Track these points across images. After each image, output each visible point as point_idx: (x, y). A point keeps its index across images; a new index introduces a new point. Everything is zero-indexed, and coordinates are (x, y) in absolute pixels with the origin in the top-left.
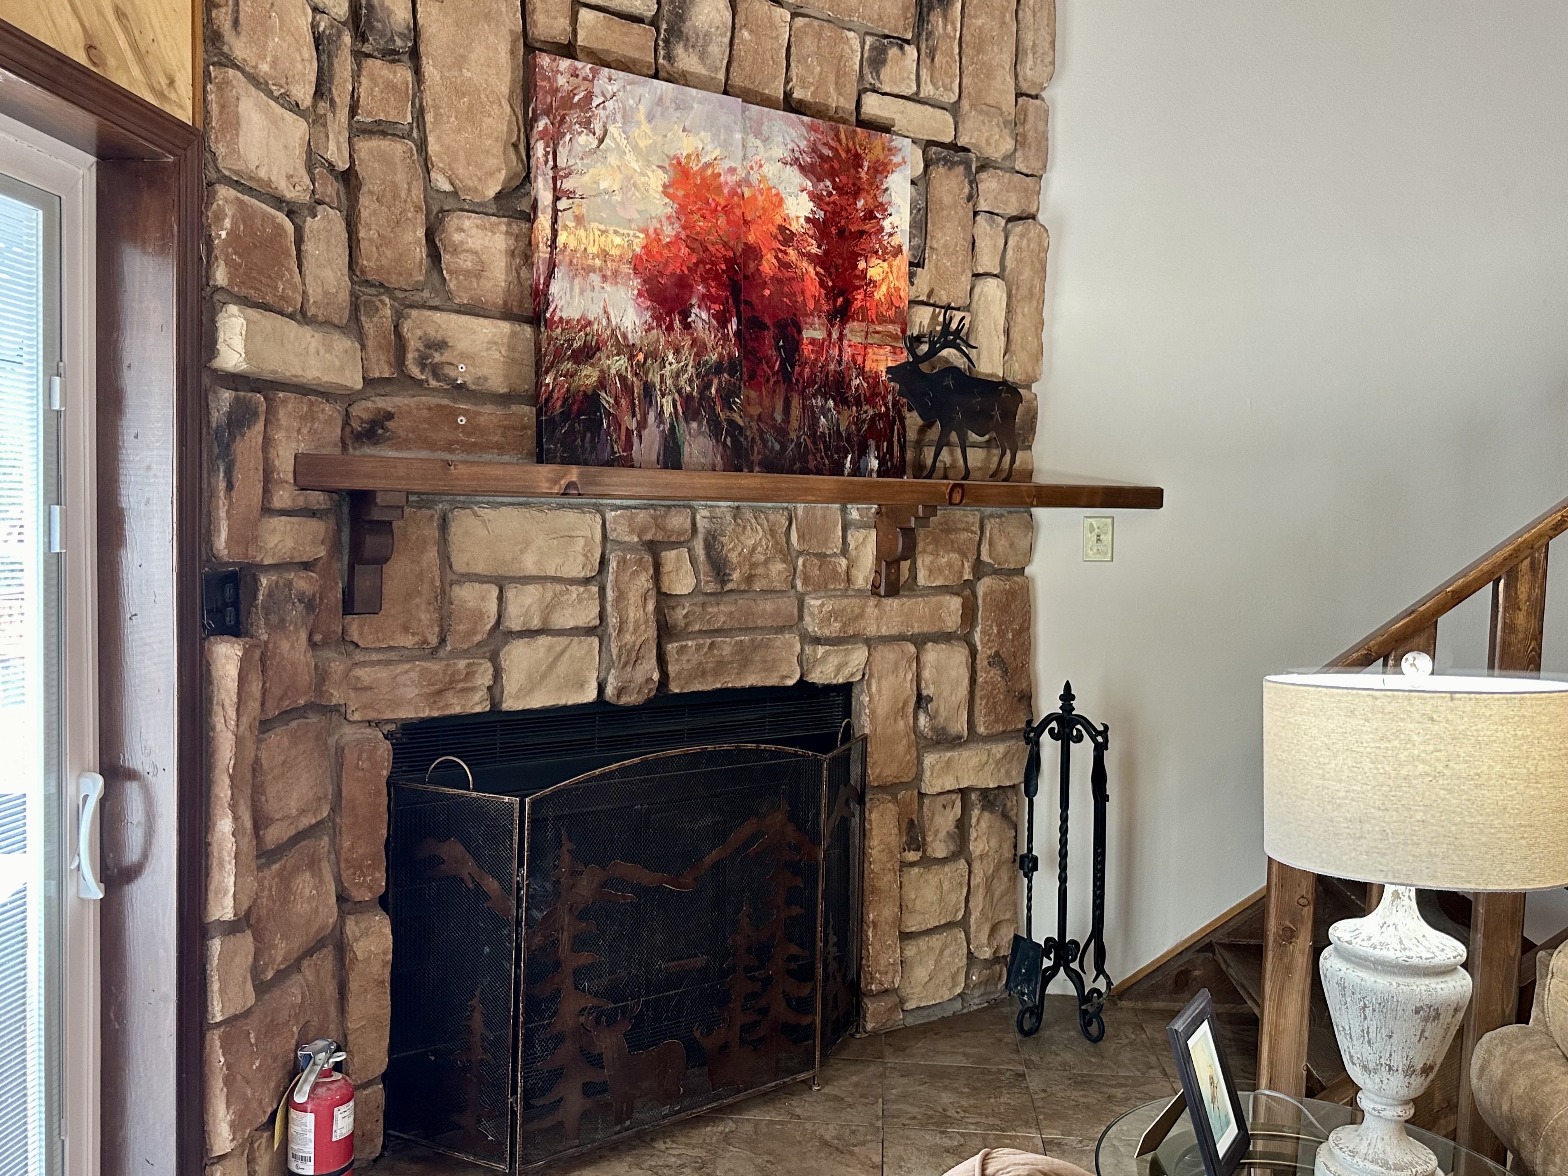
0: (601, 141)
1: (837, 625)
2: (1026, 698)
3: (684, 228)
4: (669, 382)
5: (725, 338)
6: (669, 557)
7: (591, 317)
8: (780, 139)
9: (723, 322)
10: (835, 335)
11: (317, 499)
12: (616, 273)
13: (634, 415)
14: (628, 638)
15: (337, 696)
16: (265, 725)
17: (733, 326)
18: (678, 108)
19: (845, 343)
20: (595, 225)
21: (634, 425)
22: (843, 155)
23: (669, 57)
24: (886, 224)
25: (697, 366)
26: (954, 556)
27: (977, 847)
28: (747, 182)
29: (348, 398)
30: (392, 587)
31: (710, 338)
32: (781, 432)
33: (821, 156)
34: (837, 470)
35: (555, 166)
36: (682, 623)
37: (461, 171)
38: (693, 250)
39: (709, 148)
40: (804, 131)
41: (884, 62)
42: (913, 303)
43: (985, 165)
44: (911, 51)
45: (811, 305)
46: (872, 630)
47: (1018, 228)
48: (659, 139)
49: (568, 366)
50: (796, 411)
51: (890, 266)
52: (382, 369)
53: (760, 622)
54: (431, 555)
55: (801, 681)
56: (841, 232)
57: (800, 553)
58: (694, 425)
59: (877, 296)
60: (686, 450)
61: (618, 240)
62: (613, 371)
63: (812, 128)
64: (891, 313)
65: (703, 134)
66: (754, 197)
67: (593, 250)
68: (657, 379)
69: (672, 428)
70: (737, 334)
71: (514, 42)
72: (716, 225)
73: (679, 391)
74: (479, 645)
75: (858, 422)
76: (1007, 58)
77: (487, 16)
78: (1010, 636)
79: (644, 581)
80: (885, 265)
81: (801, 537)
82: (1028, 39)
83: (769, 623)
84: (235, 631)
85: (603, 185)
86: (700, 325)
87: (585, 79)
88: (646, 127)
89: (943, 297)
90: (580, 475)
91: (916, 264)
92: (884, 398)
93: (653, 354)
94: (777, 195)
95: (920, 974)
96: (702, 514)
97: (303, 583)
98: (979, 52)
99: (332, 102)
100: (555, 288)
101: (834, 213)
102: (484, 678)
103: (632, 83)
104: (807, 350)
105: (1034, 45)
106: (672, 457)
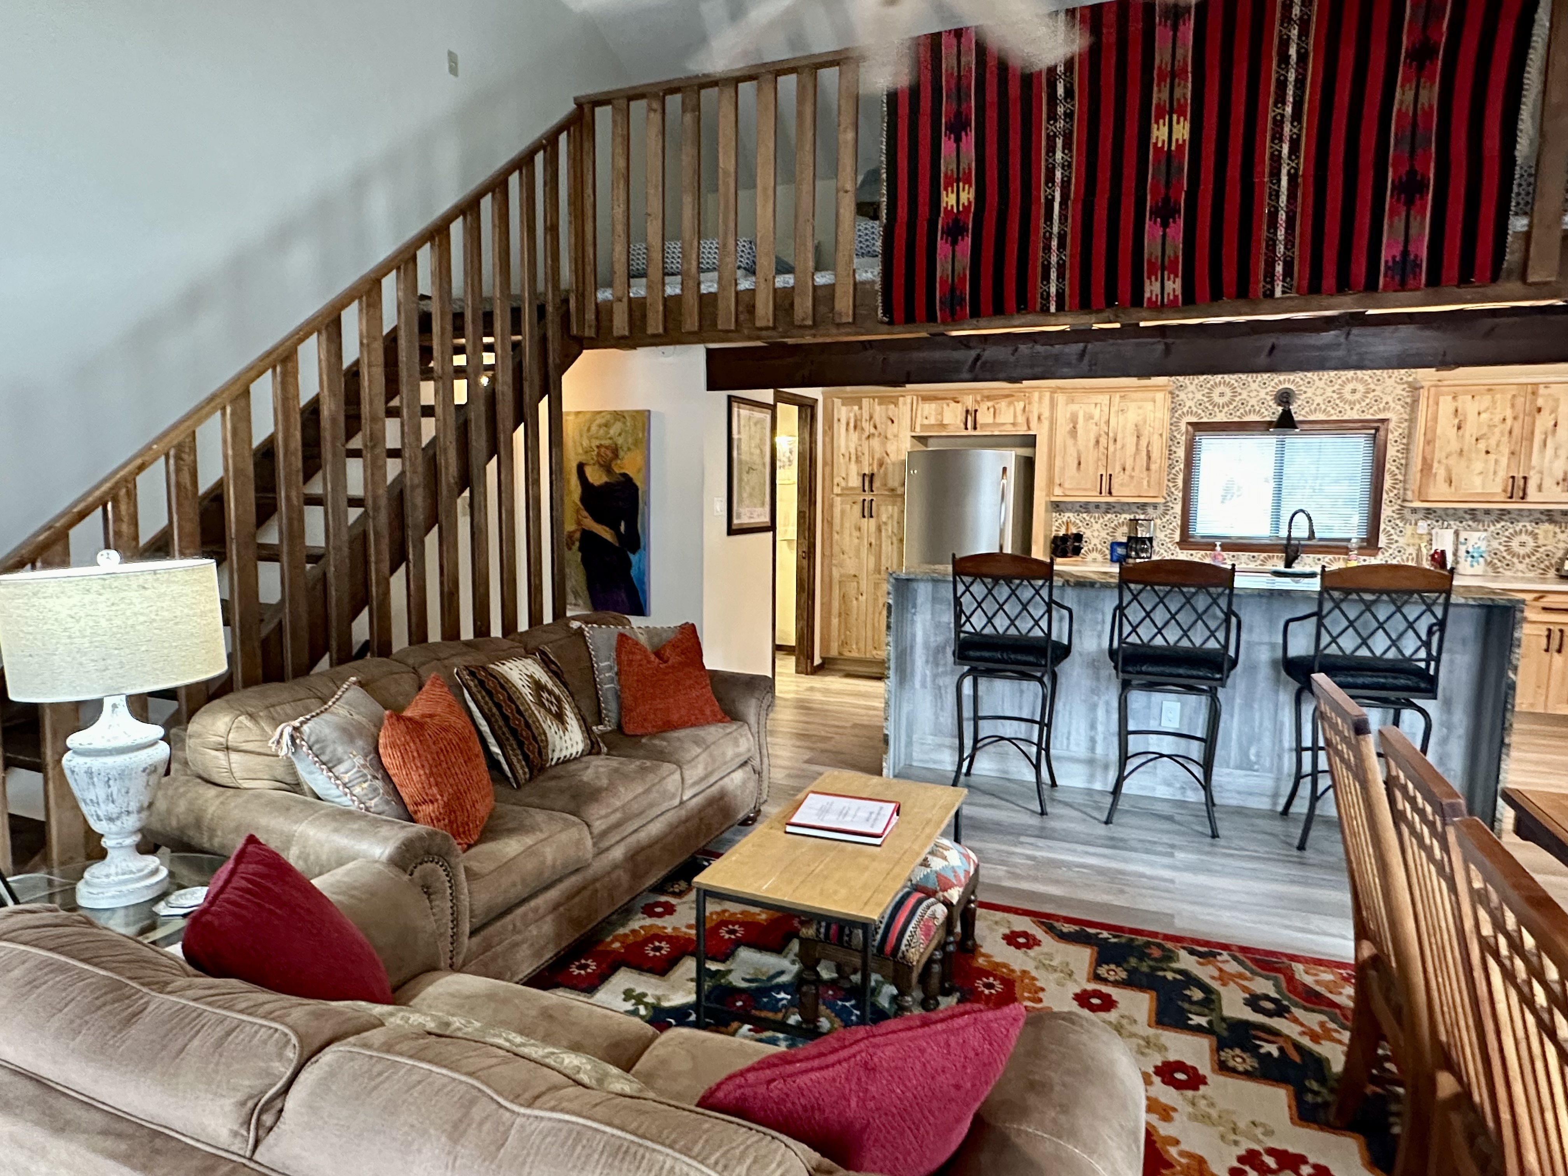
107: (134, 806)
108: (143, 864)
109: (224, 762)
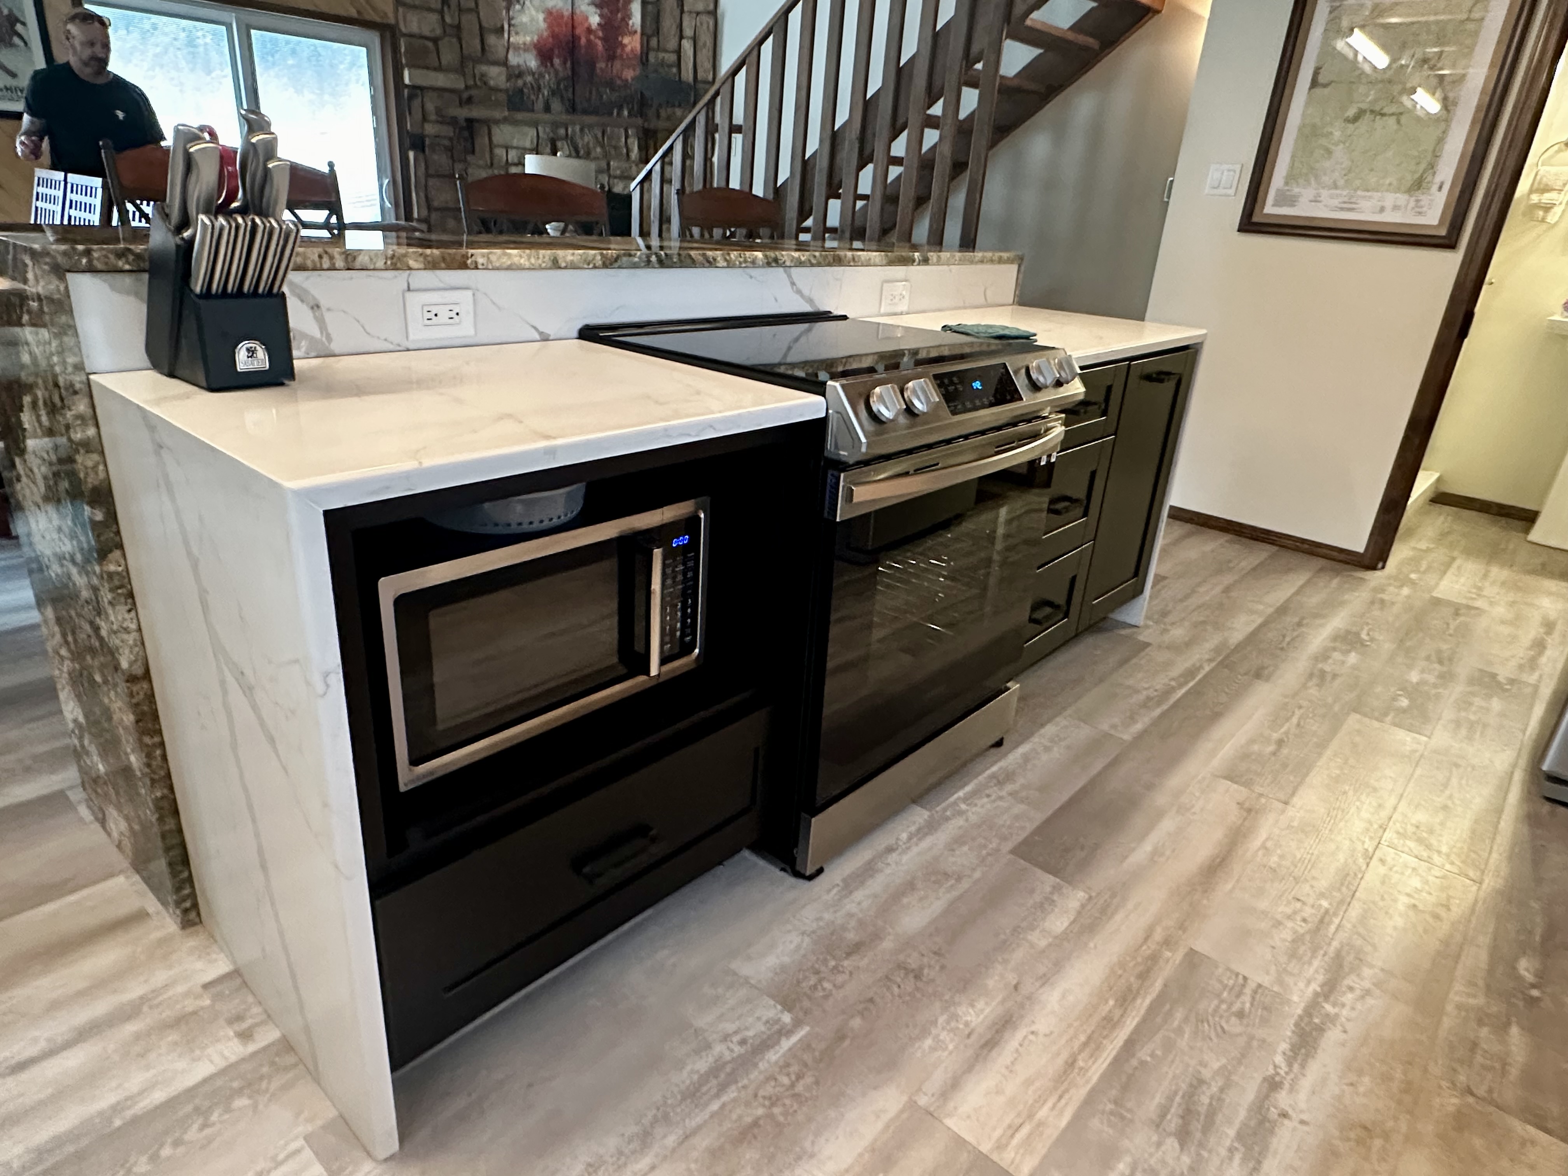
0: (523, 6)
3: (551, 31)
4: (546, 84)
5: (566, 68)
7: (521, 64)
9: (565, 63)
10: (609, 65)
11: (445, 120)
12: (528, 49)
13: (535, 95)
17: (569, 64)
19: (614, 68)
20: (522, 34)
21: (535, 99)
24: (630, 22)
25: (556, 78)
28: (573, 13)
29: (460, 92)
30: (477, 147)
31: (560, 69)
32: (588, 101)
34: (611, 115)
37: (489, 20)
38: (554, 39)
39: (559, 4)
45: (600, 55)
47: (700, 17)
48: (542, 3)
49: (515, 79)
50: (594, 93)
52: (470, 83)
54: (487, 138)
55: (609, 191)
56: (612, 27)
57: (608, 145)
58: (555, 98)
59: (626, 50)
60: (553, 106)
61: (529, 39)
62: (528, 81)
64: (632, 56)
66: (577, 19)
67: (521, 42)
68: (542, 84)
69: (548, 99)
70: (571, 67)
72: (563, 30)
73: (550, 87)
75: (619, 97)
80: (630, 38)
81: (608, 140)
85: (525, 21)
86: (557, 64)
91: (654, 35)
92: (630, 88)
93: (541, 75)
94: (586, 16)
100: (510, 55)
101: (609, 20)
104: (598, 71)
106: (547, 109)
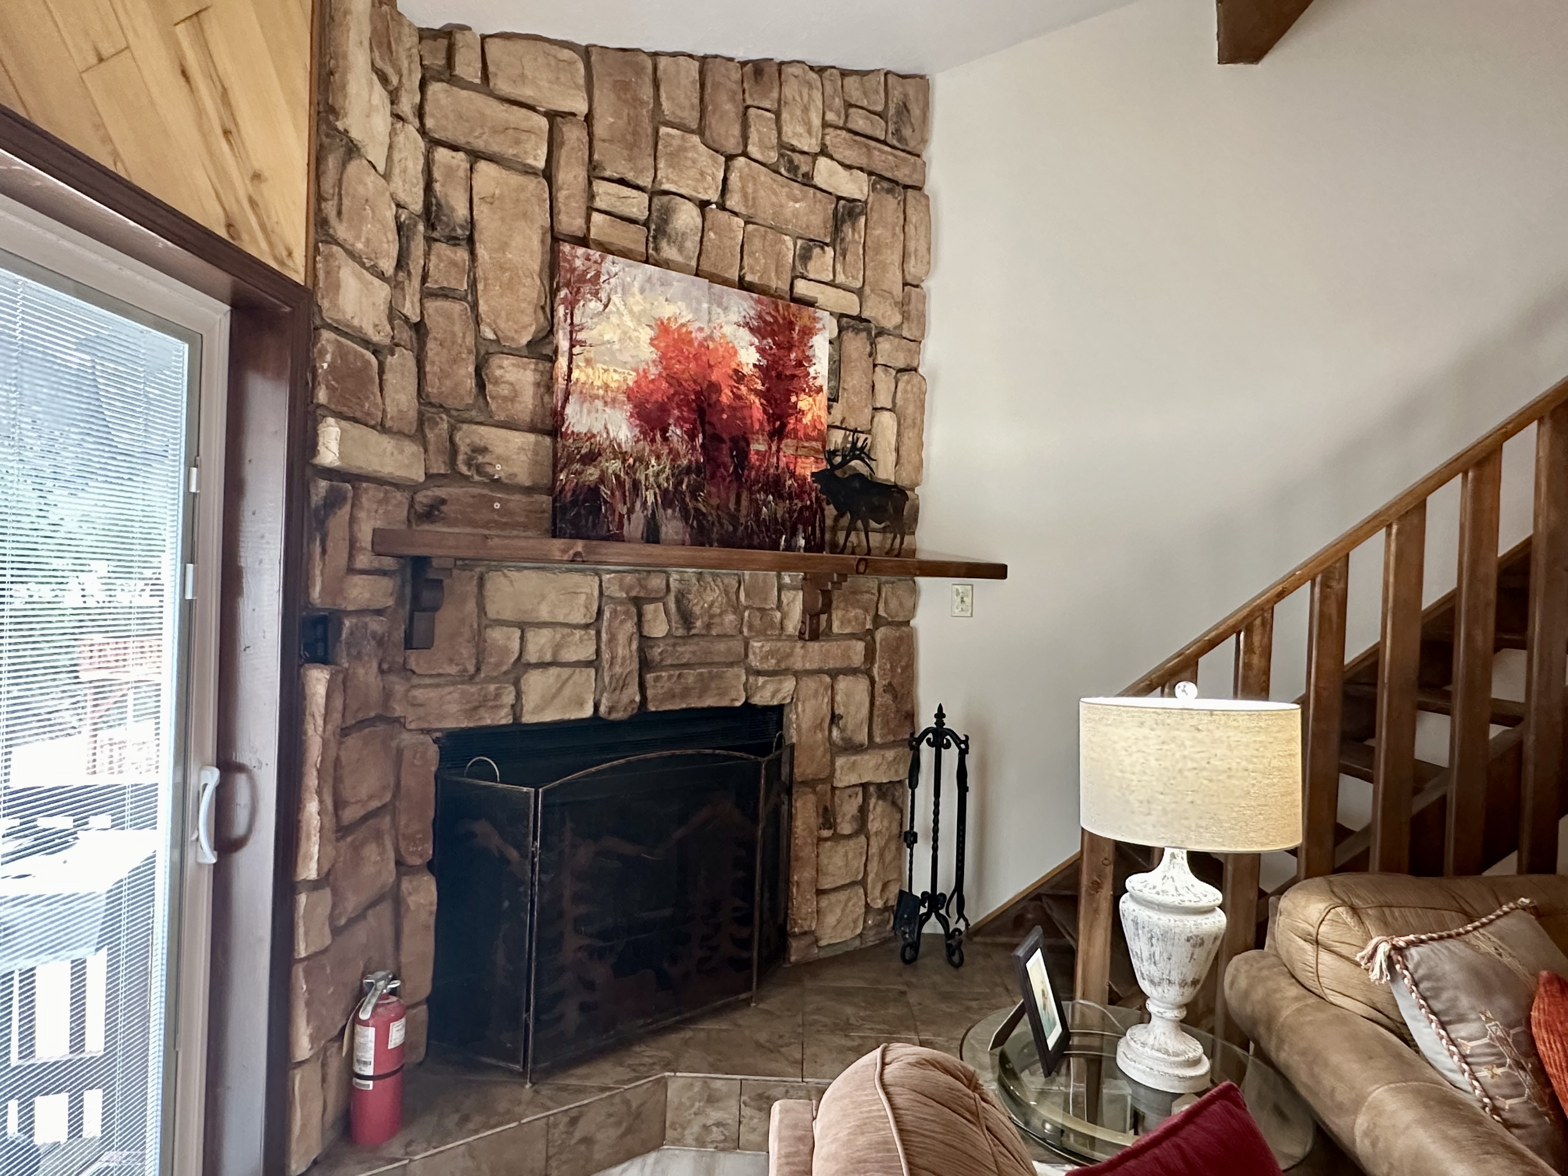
0: (606, 306)
1: (773, 661)
2: (911, 716)
3: (665, 369)
4: (651, 479)
5: (694, 448)
6: (649, 608)
7: (595, 432)
8: (736, 309)
9: (692, 436)
10: (774, 448)
11: (388, 563)
12: (614, 400)
13: (625, 503)
14: (617, 669)
15: (398, 710)
16: (345, 732)
17: (700, 439)
18: (662, 284)
19: (781, 454)
20: (599, 365)
21: (625, 511)
22: (781, 321)
23: (657, 249)
24: (811, 370)
25: (673, 468)
26: (860, 611)
27: (874, 825)
28: (711, 337)
29: (413, 488)
30: (441, 629)
31: (682, 448)
32: (734, 519)
33: (765, 321)
34: (775, 546)
35: (572, 324)
36: (658, 658)
37: (502, 324)
38: (671, 385)
39: (684, 313)
40: (752, 303)
41: (810, 258)
42: (830, 427)
43: (881, 332)
44: (829, 251)
45: (757, 426)
46: (798, 666)
47: (905, 377)
48: (648, 306)
49: (577, 466)
50: (744, 503)
51: (814, 401)
52: (439, 467)
53: (716, 659)
54: (471, 606)
55: (746, 703)
56: (779, 376)
57: (746, 608)
58: (670, 511)
59: (804, 421)
60: (663, 529)
61: (616, 377)
62: (610, 471)
63: (758, 302)
64: (815, 434)
65: (680, 303)
66: (716, 349)
67: (598, 383)
68: (643, 478)
69: (653, 513)
70: (703, 446)
71: (544, 234)
72: (688, 368)
73: (659, 486)
74: (505, 673)
75: (790, 511)
76: (897, 258)
77: (525, 215)
78: (899, 670)
79: (630, 627)
80: (811, 399)
81: (747, 595)
82: (912, 246)
83: (723, 660)
84: (324, 660)
85: (607, 337)
86: (675, 438)
87: (595, 262)
88: (638, 297)
89: (851, 424)
90: (585, 547)
91: (833, 399)
92: (810, 495)
93: (640, 459)
94: (733, 347)
95: (831, 920)
96: (674, 577)
97: (376, 625)
98: (876, 254)
99: (409, 274)
100: (569, 410)
101: (774, 362)
102: (509, 698)
103: (630, 266)
104: (753, 458)
105: (916, 251)
106: (652, 535)
107: (1175, 977)
108: (1182, 1047)
109: (1311, 960)
